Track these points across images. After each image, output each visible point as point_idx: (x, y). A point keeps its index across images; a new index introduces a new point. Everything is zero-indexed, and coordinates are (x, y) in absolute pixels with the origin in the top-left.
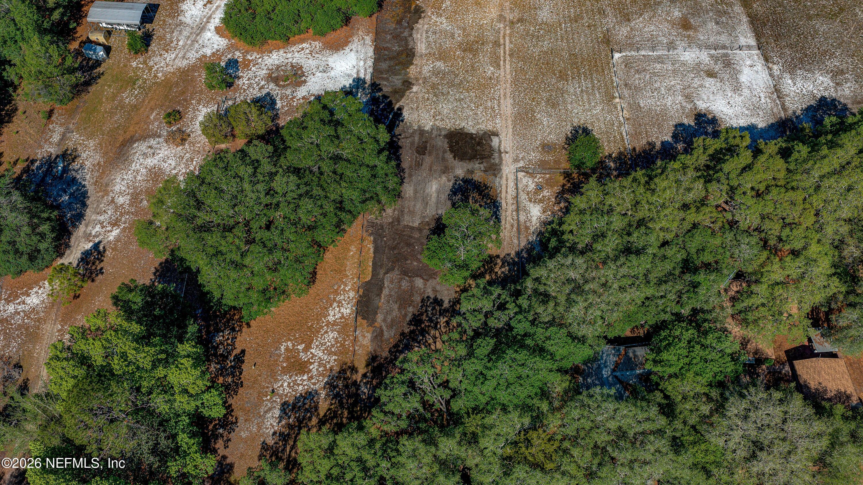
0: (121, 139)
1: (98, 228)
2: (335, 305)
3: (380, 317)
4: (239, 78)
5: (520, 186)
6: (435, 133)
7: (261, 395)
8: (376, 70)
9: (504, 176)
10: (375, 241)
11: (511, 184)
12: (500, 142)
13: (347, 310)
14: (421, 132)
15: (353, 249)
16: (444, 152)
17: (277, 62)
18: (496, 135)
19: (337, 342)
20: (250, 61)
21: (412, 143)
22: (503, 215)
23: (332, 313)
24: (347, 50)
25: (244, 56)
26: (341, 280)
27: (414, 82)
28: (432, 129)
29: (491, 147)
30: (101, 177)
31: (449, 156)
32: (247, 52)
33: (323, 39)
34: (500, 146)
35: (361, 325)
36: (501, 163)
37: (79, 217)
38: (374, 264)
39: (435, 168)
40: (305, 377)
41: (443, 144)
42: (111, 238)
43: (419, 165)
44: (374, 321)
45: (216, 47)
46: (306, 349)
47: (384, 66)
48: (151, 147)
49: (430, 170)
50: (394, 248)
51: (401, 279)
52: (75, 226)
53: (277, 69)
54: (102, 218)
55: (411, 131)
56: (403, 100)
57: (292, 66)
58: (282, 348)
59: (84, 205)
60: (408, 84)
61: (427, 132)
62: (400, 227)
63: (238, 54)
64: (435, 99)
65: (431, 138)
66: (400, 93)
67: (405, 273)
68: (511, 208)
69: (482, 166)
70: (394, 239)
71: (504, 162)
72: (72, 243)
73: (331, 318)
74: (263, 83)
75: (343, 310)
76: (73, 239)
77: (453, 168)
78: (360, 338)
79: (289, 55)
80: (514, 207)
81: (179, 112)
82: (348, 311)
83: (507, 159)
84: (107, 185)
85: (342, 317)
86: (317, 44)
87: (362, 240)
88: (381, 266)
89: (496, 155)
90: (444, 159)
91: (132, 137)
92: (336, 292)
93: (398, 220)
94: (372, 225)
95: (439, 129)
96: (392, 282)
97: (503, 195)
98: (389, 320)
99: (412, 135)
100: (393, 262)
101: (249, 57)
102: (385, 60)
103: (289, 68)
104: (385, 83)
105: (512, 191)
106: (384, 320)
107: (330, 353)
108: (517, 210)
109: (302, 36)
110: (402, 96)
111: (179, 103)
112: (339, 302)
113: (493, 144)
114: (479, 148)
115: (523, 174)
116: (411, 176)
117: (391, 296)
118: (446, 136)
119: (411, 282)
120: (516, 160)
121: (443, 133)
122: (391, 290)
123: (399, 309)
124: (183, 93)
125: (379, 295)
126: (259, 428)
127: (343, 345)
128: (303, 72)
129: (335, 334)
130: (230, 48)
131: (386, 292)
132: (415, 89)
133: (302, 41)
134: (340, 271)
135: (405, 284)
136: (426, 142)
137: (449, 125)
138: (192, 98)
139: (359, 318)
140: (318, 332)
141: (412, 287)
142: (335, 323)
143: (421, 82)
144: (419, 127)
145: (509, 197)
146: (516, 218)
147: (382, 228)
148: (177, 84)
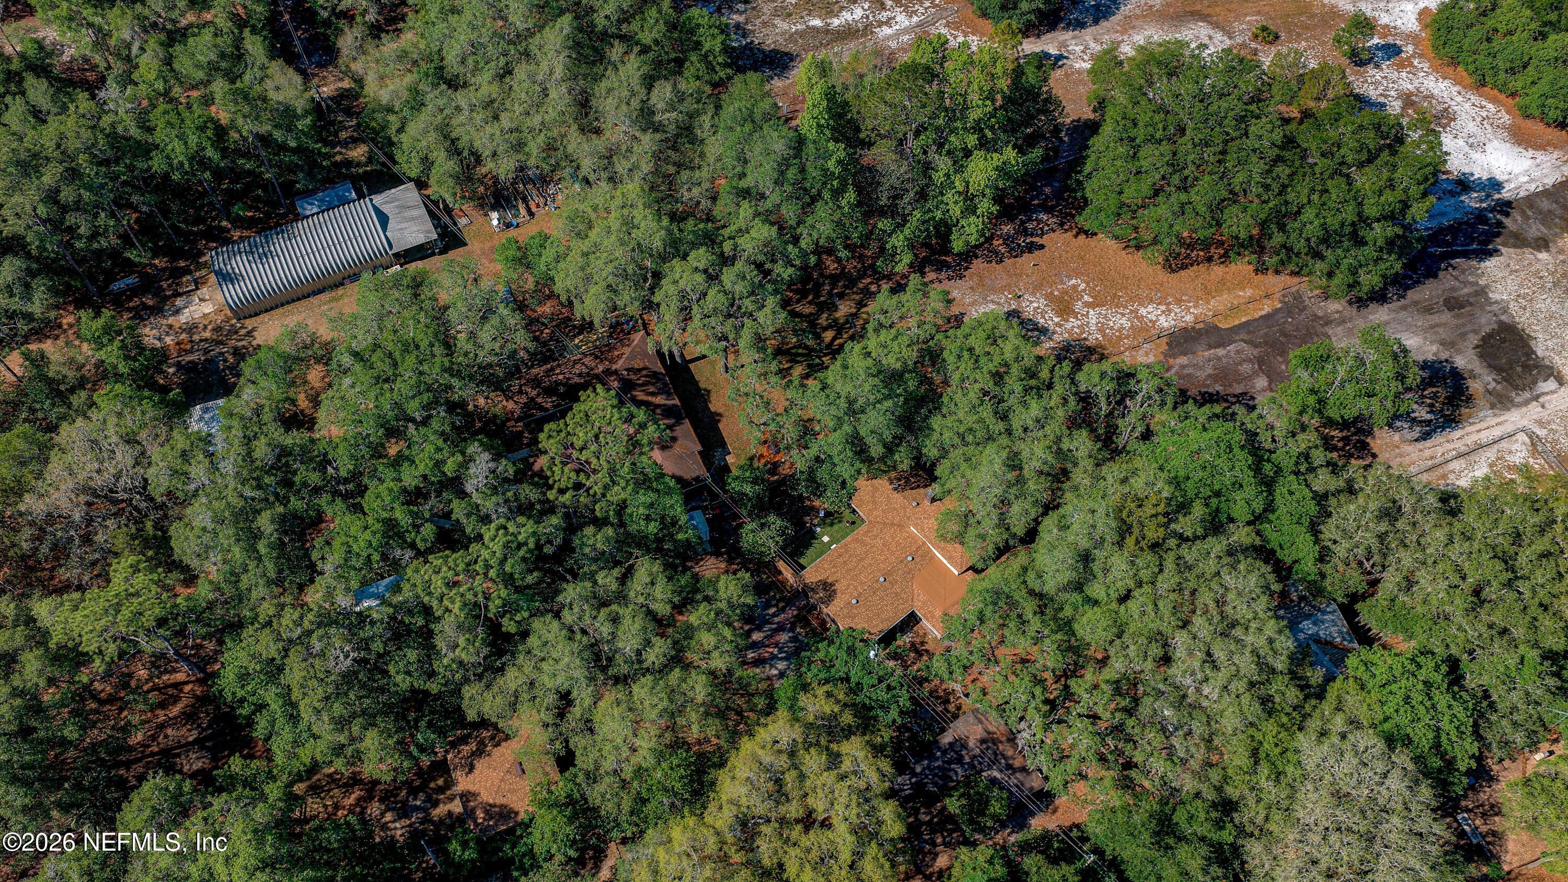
0: (1198, 7)
1: (1078, 49)
2: (1163, 308)
3: (1183, 360)
4: (1377, 66)
5: (1504, 444)
6: (1495, 308)
7: (1008, 287)
8: (1531, 200)
9: (1502, 418)
10: (1277, 311)
11: (1497, 432)
12: (1553, 392)
13: (1165, 322)
14: (1482, 292)
15: (1249, 292)
16: (1475, 332)
17: (1436, 92)
18: (1560, 381)
19: (1119, 330)
20: (1411, 65)
21: (1453, 289)
22: (1438, 439)
23: (1150, 308)
24: (1531, 153)
25: (1413, 56)
26: (1198, 298)
27: (1554, 250)
28: (1496, 302)
29: (1535, 383)
30: (1137, 17)
31: (1474, 339)
32: (1421, 56)
33: (1520, 121)
34: (1544, 394)
35: (1158, 346)
36: (1519, 405)
37: (1081, 25)
38: (1247, 324)
39: (1441, 330)
40: (1056, 320)
41: (1486, 323)
42: (1077, 66)
43: (1429, 310)
44: (1174, 356)
45: (1399, 23)
46: (1087, 305)
47: (1545, 205)
48: (1210, 38)
49: (1432, 327)
50: (1284, 334)
51: (1250, 361)
52: (1066, 28)
53: (1426, 97)
54: (1092, 45)
55: (1471, 279)
56: (1511, 250)
57: (1446, 110)
58: (1073, 281)
59: (1096, 22)
60: (1542, 244)
61: (1488, 299)
62: (1320, 329)
63: (1410, 49)
64: (1549, 285)
65: (1482, 308)
66: (1520, 241)
67: (1261, 361)
68: (1460, 446)
69: (1494, 384)
70: (1297, 330)
71: (1524, 409)
72: (1043, 38)
73: (1143, 311)
74: (1392, 93)
75: (1162, 319)
76: (1049, 36)
77: (1459, 352)
78: (1141, 352)
79: (1459, 99)
80: (1463, 449)
81: (1277, 37)
82: (1166, 325)
83: (1534, 410)
84: (1133, 28)
85: (1154, 322)
86: (1506, 118)
87: (1267, 296)
88: (1249, 332)
89: (1527, 395)
90: (1463, 336)
91: (1208, 15)
92: (1179, 302)
93: (1328, 322)
94: (1298, 297)
95: (1505, 310)
96: (1238, 352)
97: (1469, 429)
98: (1186, 371)
99: (1466, 283)
100: (1266, 343)
101: (1416, 63)
102: (1556, 202)
103: (1440, 108)
104: (1519, 218)
105: (1485, 437)
106: (1183, 367)
107: (1101, 330)
108: (1460, 456)
109: (1502, 97)
110: (1515, 246)
111: (1290, 31)
112: (1170, 311)
113: (1541, 384)
114: (1519, 369)
115: (1527, 440)
116: (1404, 308)
117: (1219, 359)
118: (1501, 324)
119: (1255, 374)
120: (1540, 423)
121: (1504, 318)
122: (1227, 356)
123: (1209, 376)
124: (1307, 28)
125: (1210, 347)
126: (973, 304)
127: (1120, 338)
128: (1448, 125)
129: (1128, 325)
130: (1413, 38)
131: (1221, 352)
132: (1543, 256)
133: (1493, 100)
134: (1208, 293)
135: (1246, 368)
136: (1471, 304)
137: (1522, 319)
138: (1306, 40)
139: (1165, 340)
140: (1117, 306)
141: (1249, 378)
142: (1140, 318)
143: (1561, 257)
144: (1487, 286)
145: (1474, 437)
146: (1448, 457)
147: (1301, 311)
148: (1313, 16)
